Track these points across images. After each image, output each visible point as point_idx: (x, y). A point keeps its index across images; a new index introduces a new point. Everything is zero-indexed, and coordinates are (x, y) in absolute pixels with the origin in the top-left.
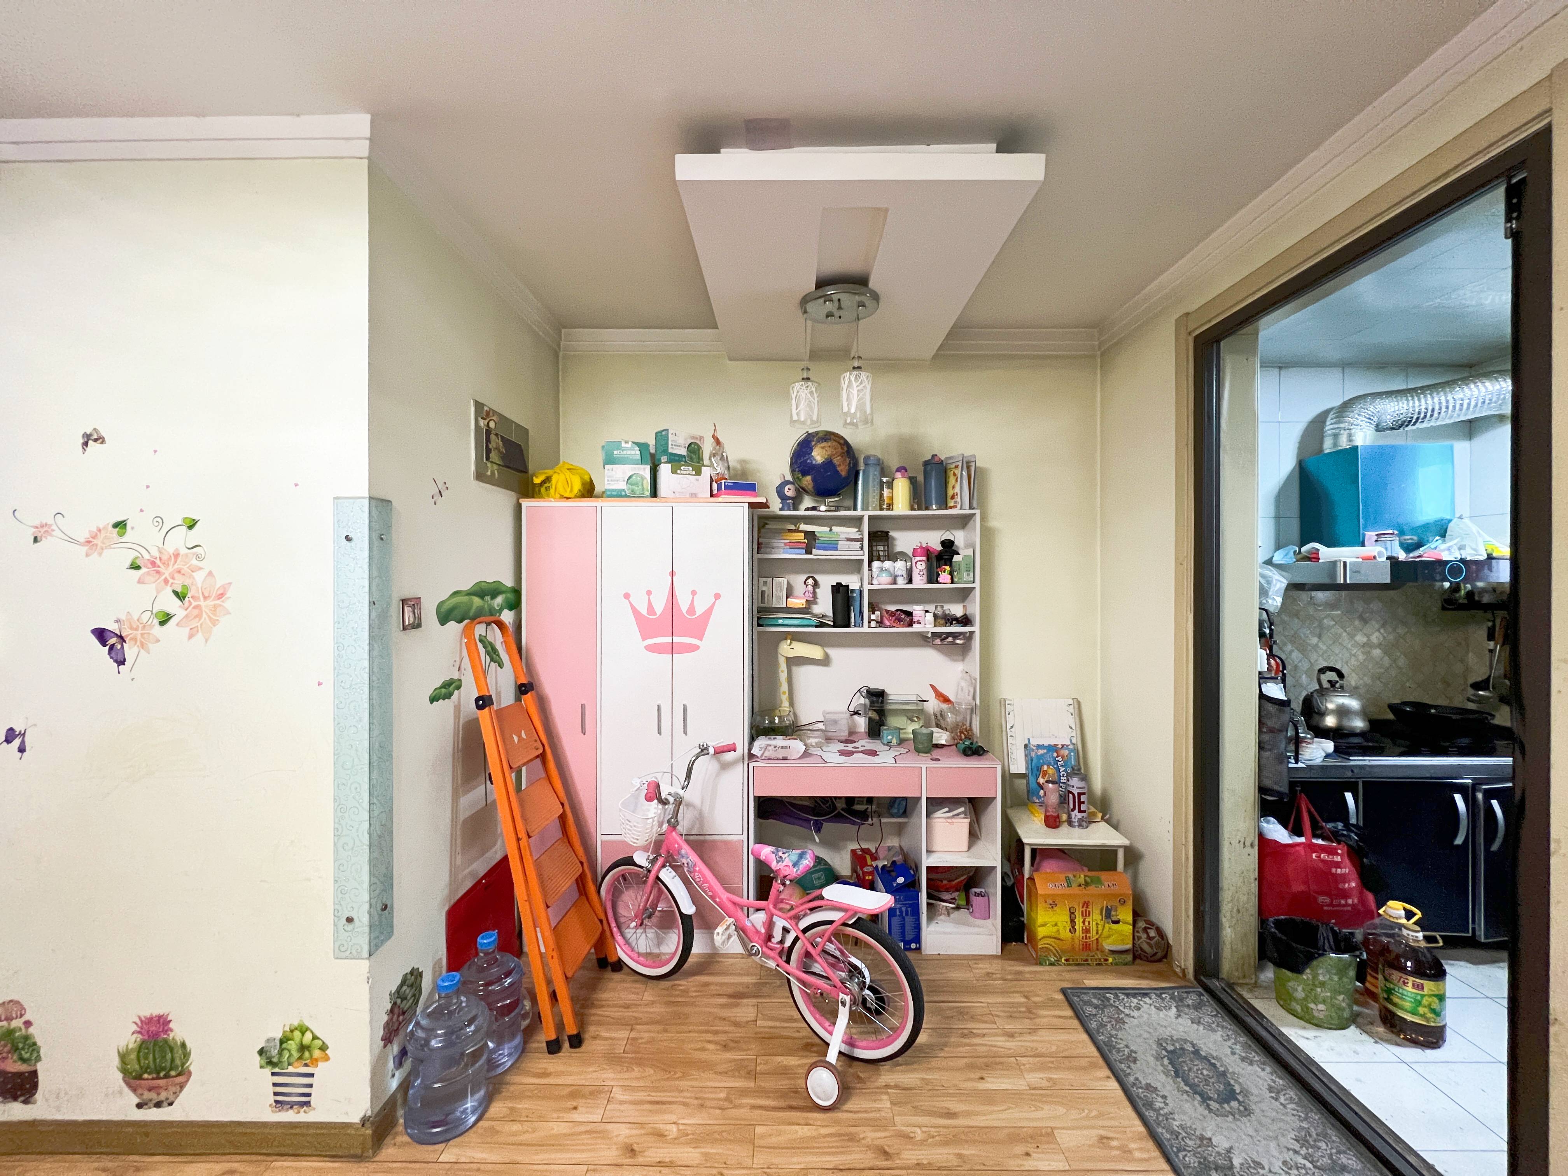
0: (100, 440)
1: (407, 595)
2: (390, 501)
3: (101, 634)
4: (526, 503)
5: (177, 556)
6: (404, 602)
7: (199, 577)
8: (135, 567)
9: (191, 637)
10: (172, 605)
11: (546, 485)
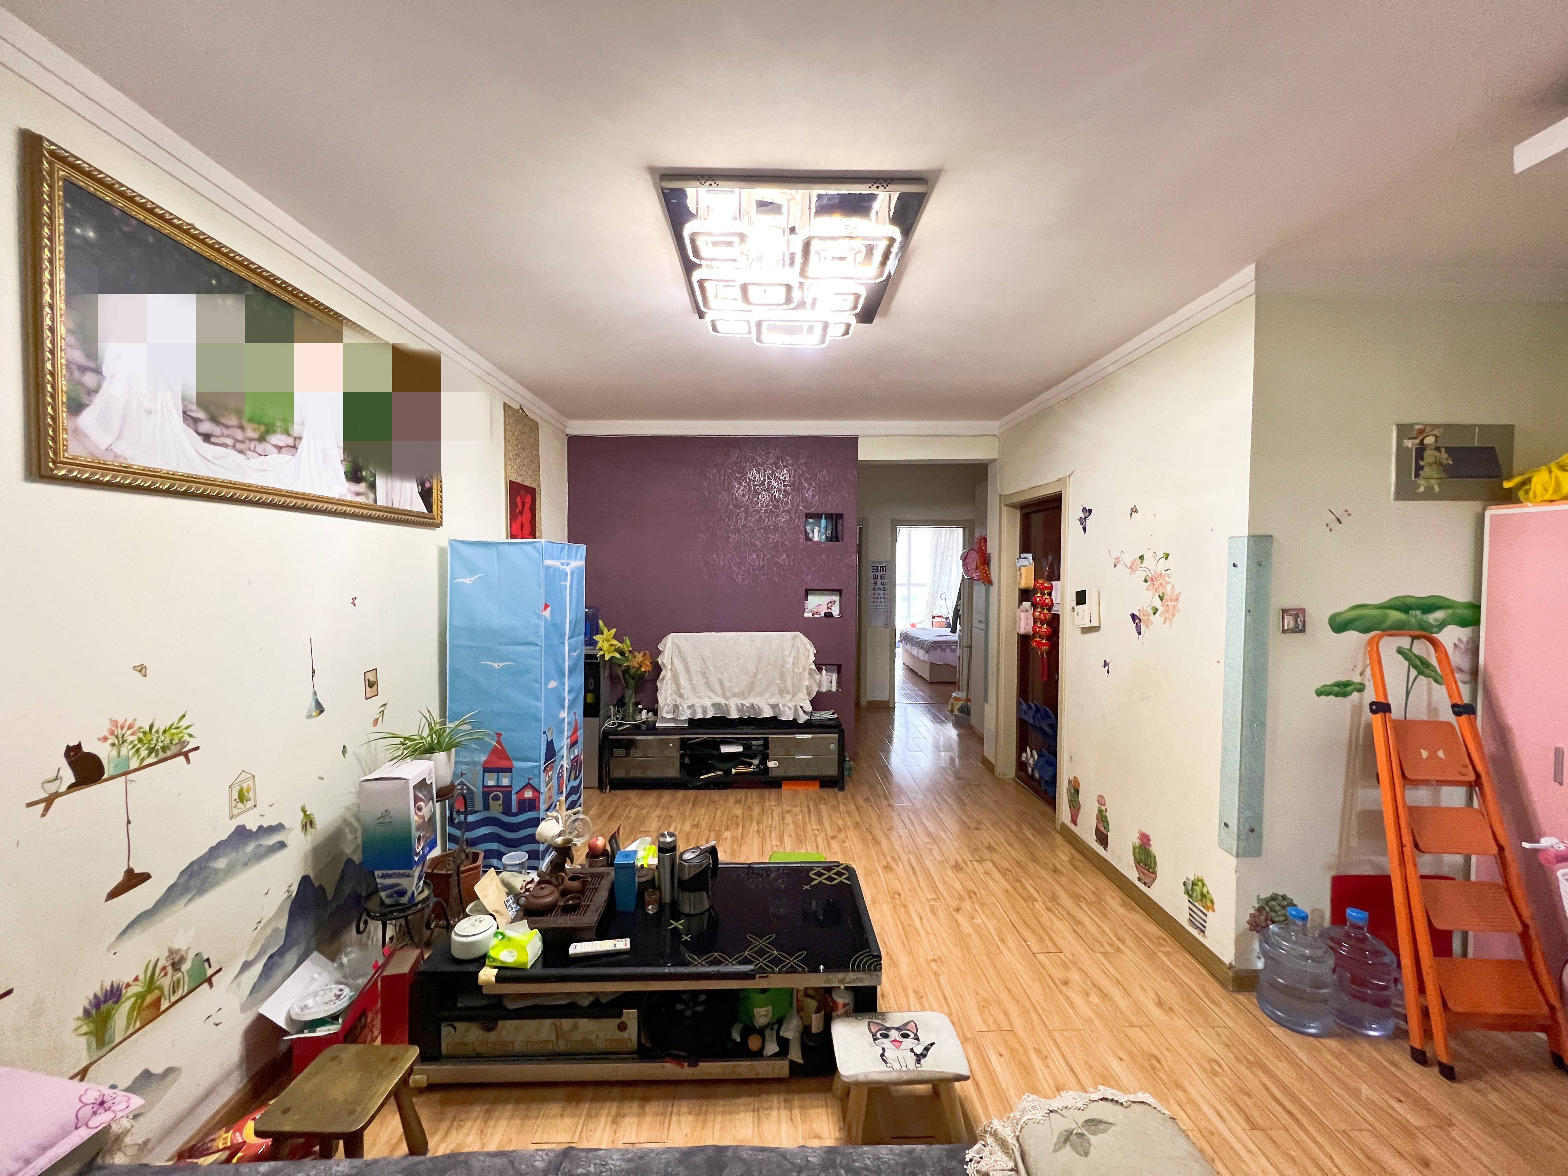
0: (1136, 511)
1: (1287, 605)
2: (1271, 536)
3: (1133, 616)
4: (1492, 512)
5: (1161, 575)
6: (1284, 611)
7: (1169, 587)
8: (1146, 581)
9: (1164, 623)
10: (1157, 603)
11: (1526, 487)
